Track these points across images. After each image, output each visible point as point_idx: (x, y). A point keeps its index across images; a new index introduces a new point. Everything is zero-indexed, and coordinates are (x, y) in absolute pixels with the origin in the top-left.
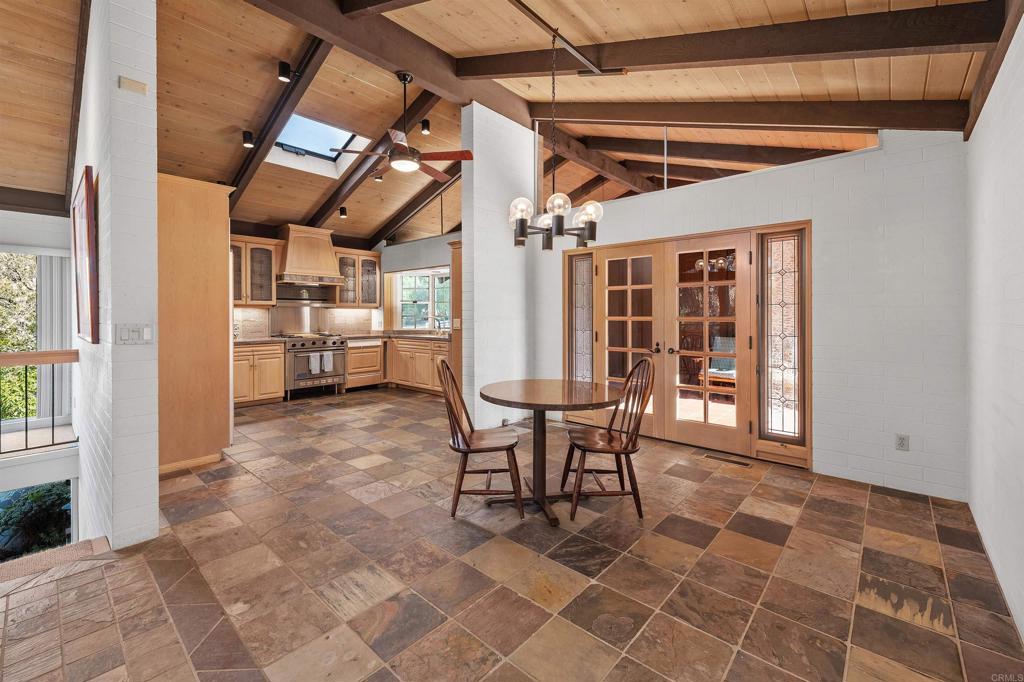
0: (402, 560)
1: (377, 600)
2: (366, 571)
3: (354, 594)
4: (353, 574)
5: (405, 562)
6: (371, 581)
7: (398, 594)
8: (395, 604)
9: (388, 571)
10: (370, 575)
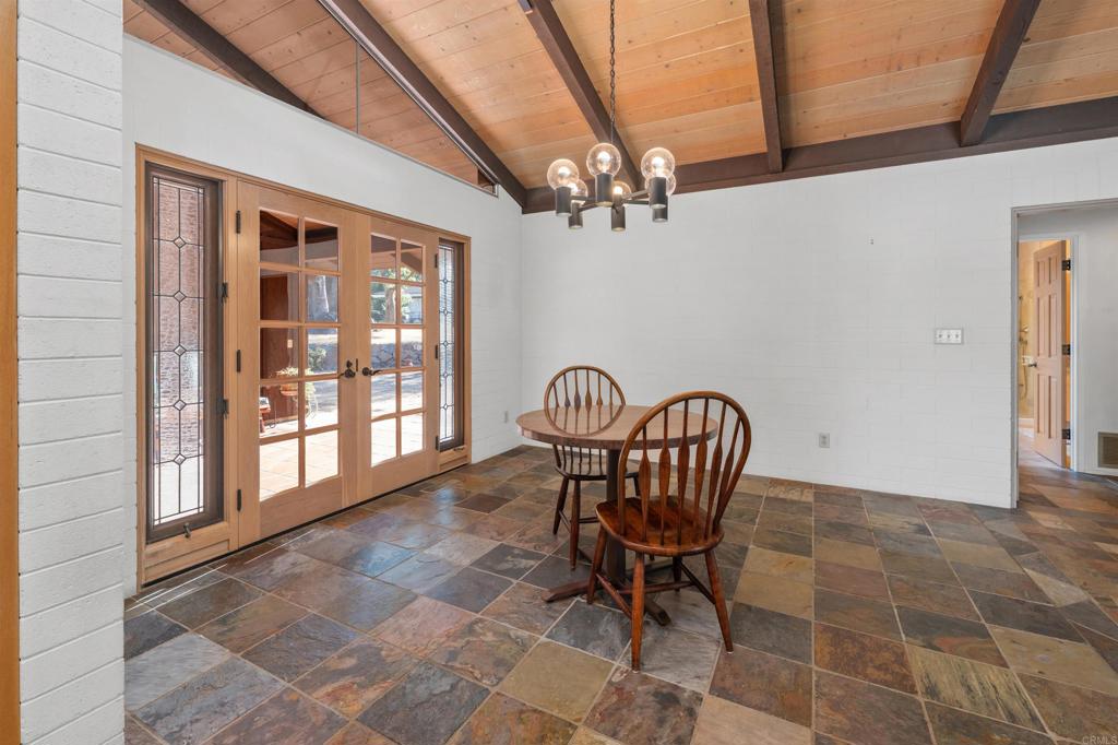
0: (879, 668)
1: (956, 659)
2: (943, 694)
3: (981, 684)
4: (967, 708)
5: (877, 663)
6: (945, 680)
7: (924, 647)
8: (936, 642)
9: (910, 672)
10: (941, 686)
